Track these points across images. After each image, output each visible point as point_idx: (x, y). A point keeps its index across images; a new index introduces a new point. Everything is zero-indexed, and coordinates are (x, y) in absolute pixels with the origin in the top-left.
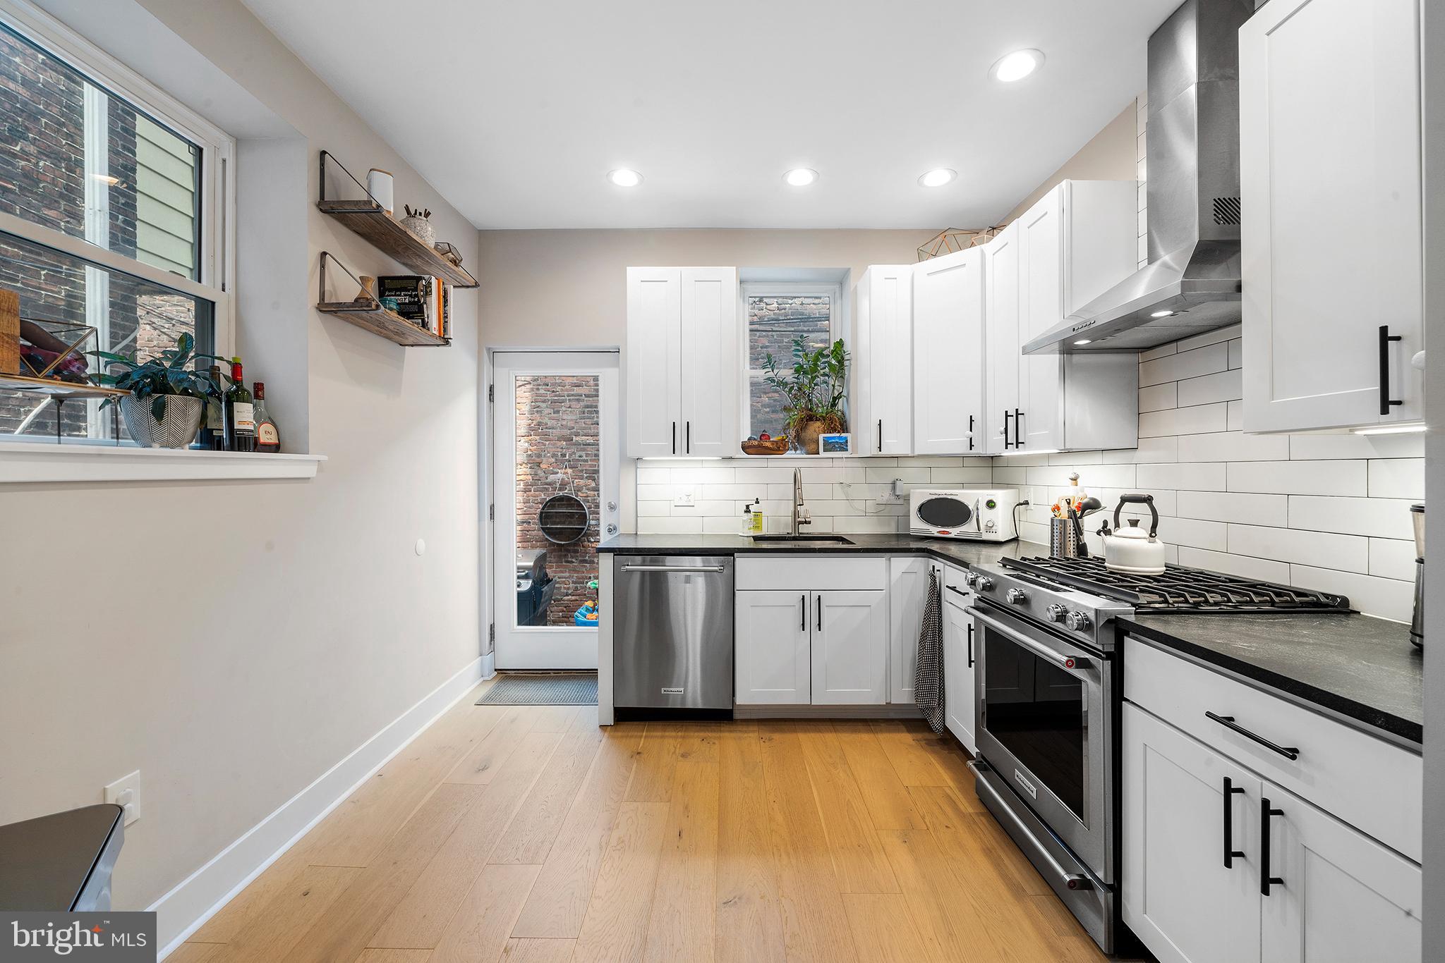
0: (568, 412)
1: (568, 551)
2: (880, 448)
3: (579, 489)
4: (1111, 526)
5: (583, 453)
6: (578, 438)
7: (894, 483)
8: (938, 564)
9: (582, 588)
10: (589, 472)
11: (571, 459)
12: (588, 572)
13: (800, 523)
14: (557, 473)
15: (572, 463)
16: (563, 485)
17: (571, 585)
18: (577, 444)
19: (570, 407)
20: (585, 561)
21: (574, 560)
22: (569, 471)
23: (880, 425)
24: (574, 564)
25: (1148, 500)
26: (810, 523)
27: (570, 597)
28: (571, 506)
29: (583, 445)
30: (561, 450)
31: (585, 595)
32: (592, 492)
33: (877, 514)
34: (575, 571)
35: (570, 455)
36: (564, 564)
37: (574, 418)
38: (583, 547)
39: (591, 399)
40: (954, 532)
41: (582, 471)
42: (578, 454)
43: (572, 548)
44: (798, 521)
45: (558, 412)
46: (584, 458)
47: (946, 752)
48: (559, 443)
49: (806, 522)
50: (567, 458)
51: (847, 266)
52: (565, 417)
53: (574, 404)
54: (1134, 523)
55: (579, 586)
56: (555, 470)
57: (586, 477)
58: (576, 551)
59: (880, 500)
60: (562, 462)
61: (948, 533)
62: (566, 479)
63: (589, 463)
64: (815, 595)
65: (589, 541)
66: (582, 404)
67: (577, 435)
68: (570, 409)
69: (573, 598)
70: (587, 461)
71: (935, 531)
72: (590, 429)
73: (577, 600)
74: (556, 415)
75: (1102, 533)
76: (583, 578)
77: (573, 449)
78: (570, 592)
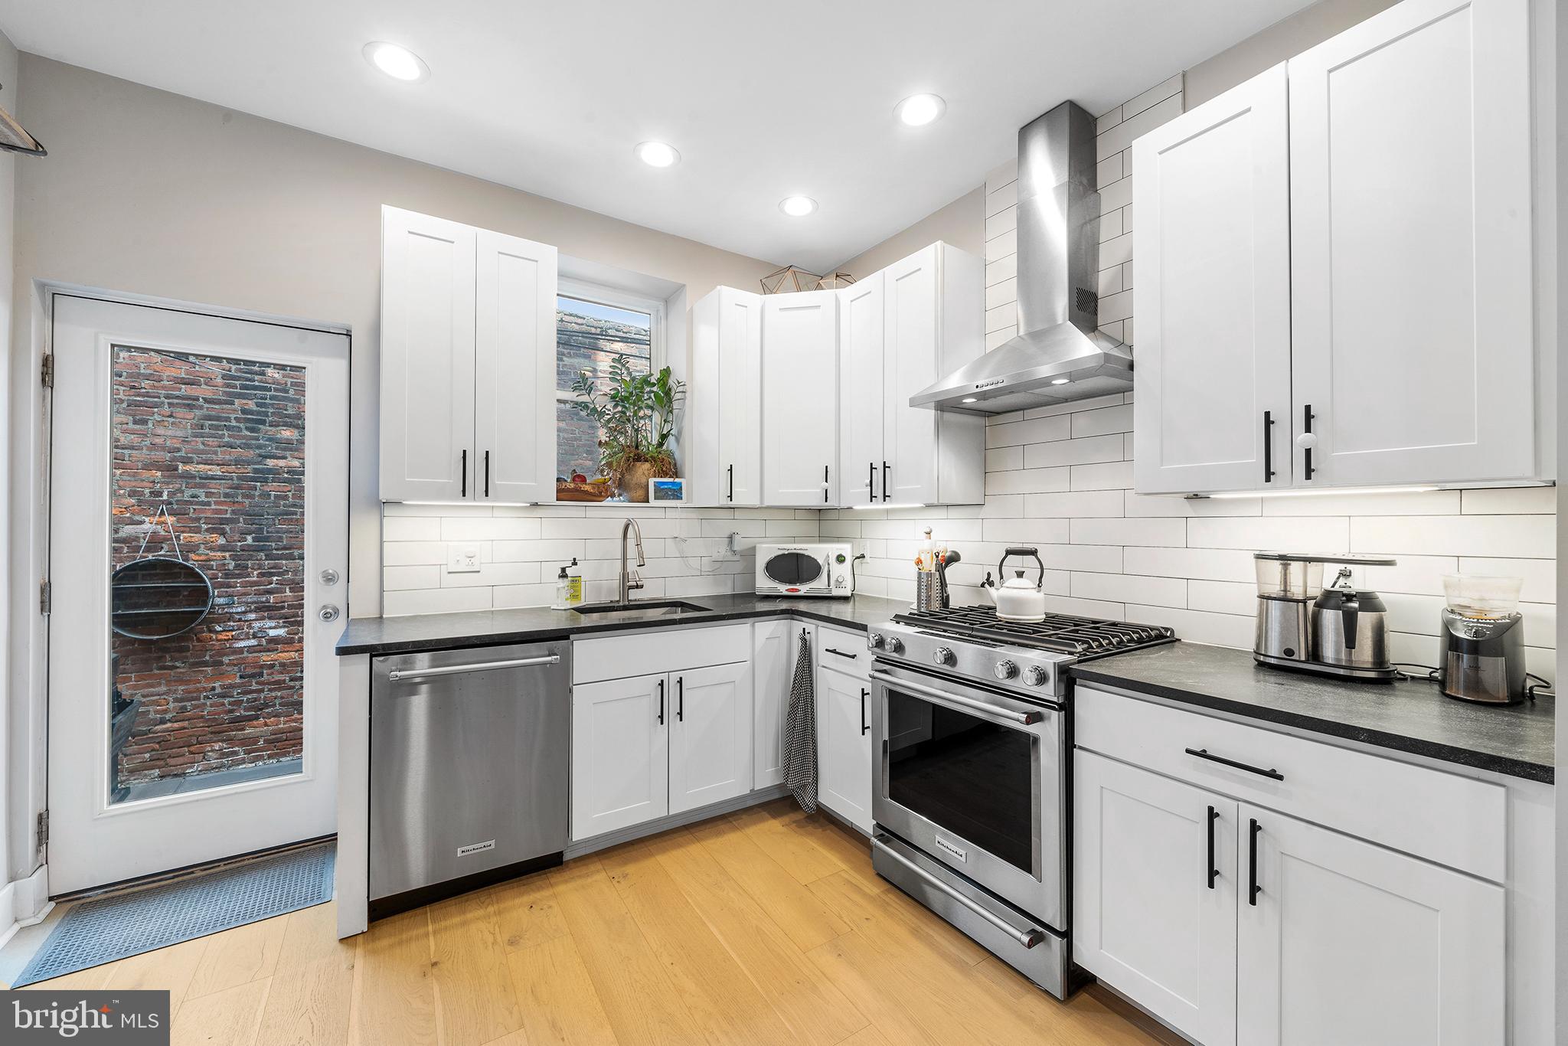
0: (166, 424)
1: (167, 650)
2: (731, 496)
3: (190, 549)
4: (995, 577)
5: (201, 492)
6: (187, 468)
7: (731, 537)
8: (809, 625)
9: (195, 707)
10: (213, 521)
11: (173, 500)
12: (208, 680)
13: (631, 587)
14: (142, 522)
15: (175, 507)
16: (155, 542)
17: (171, 705)
18: (187, 476)
19: (171, 416)
20: (206, 664)
21: (178, 664)
22: (170, 520)
23: (731, 470)
24: (179, 670)
25: (1034, 553)
26: (642, 587)
27: (169, 725)
28: (174, 577)
29: (201, 478)
30: (151, 485)
31: (202, 717)
32: (219, 554)
33: (714, 573)
34: (181, 681)
35: (171, 494)
36: (156, 672)
37: (180, 433)
38: (199, 640)
39: (217, 407)
40: (803, 589)
41: (198, 519)
42: (188, 493)
43: (174, 645)
44: (628, 584)
45: (144, 422)
46: (203, 498)
47: (820, 830)
48: (146, 474)
49: (637, 587)
50: (165, 497)
51: (681, 281)
52: (160, 431)
53: (180, 412)
54: (1020, 574)
55: (188, 704)
56: (137, 518)
57: (207, 530)
58: (187, 649)
59: (716, 557)
60: (152, 504)
61: (798, 590)
62: (163, 533)
63: (213, 507)
64: (675, 677)
65: (210, 631)
66: (198, 412)
67: (187, 461)
68: (171, 420)
69: (176, 725)
70: (208, 504)
71: (783, 589)
72: (216, 453)
73: (184, 728)
74: (137, 427)
75: (986, 585)
76: (198, 690)
77: (177, 484)
78: (168, 716)
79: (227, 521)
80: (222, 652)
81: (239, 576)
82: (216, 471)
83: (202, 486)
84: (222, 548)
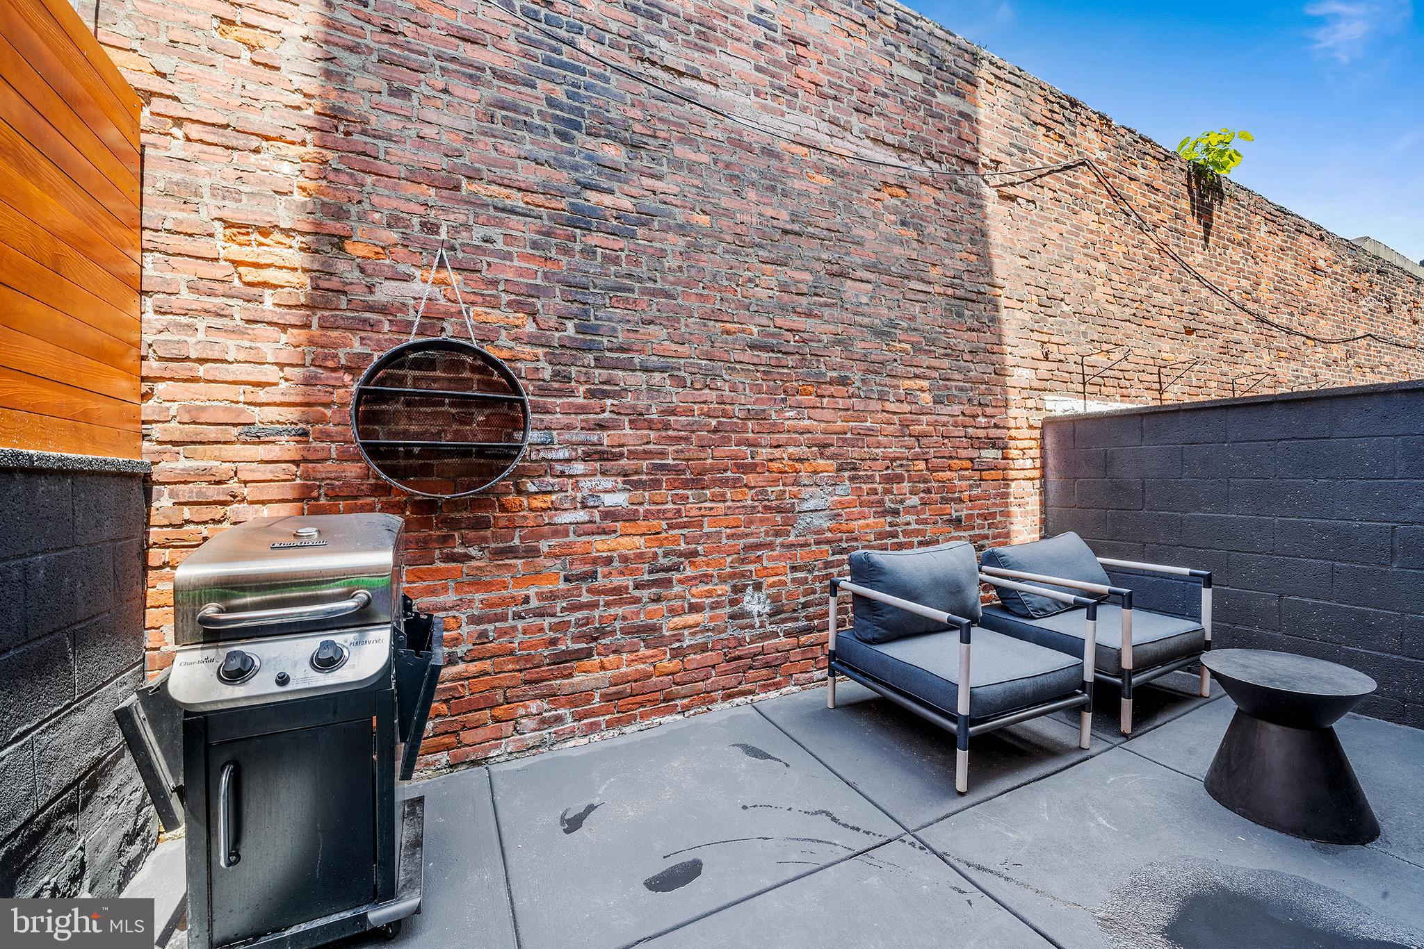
0: (439, 103)
1: (454, 525)
5: (497, 234)
6: (475, 187)
9: (502, 633)
10: (516, 289)
11: (457, 244)
12: (519, 582)
14: (408, 278)
15: (460, 255)
16: (433, 319)
17: (465, 629)
18: (474, 203)
19: (445, 91)
20: (511, 552)
21: (473, 551)
22: (453, 278)
24: (474, 563)
27: (461, 667)
29: (495, 208)
30: (421, 210)
31: (512, 653)
32: (528, 349)
34: (478, 584)
35: (455, 229)
36: (439, 565)
37: (462, 125)
38: (504, 508)
39: (512, 87)
41: (494, 283)
42: (479, 232)
43: (465, 514)
45: (405, 94)
46: (500, 245)
48: (413, 190)
50: (443, 235)
52: (430, 115)
53: (460, 88)
55: (490, 627)
56: (402, 268)
57: (509, 304)
58: (482, 524)
60: (424, 245)
62: (442, 301)
63: (516, 263)
65: (520, 492)
66: (486, 92)
67: (473, 175)
68: (446, 97)
69: (473, 668)
70: (508, 256)
72: (514, 168)
73: (486, 673)
74: (396, 102)
76: (504, 602)
77: (461, 215)
78: (461, 650)
79: (535, 291)
80: (537, 533)
81: (559, 393)
82: (517, 200)
83: (499, 224)
84: (534, 342)
